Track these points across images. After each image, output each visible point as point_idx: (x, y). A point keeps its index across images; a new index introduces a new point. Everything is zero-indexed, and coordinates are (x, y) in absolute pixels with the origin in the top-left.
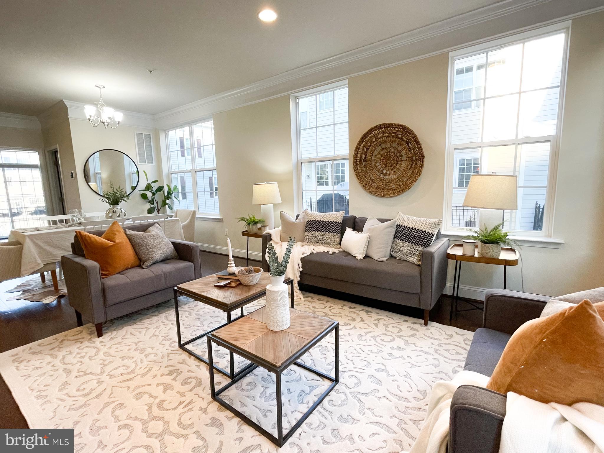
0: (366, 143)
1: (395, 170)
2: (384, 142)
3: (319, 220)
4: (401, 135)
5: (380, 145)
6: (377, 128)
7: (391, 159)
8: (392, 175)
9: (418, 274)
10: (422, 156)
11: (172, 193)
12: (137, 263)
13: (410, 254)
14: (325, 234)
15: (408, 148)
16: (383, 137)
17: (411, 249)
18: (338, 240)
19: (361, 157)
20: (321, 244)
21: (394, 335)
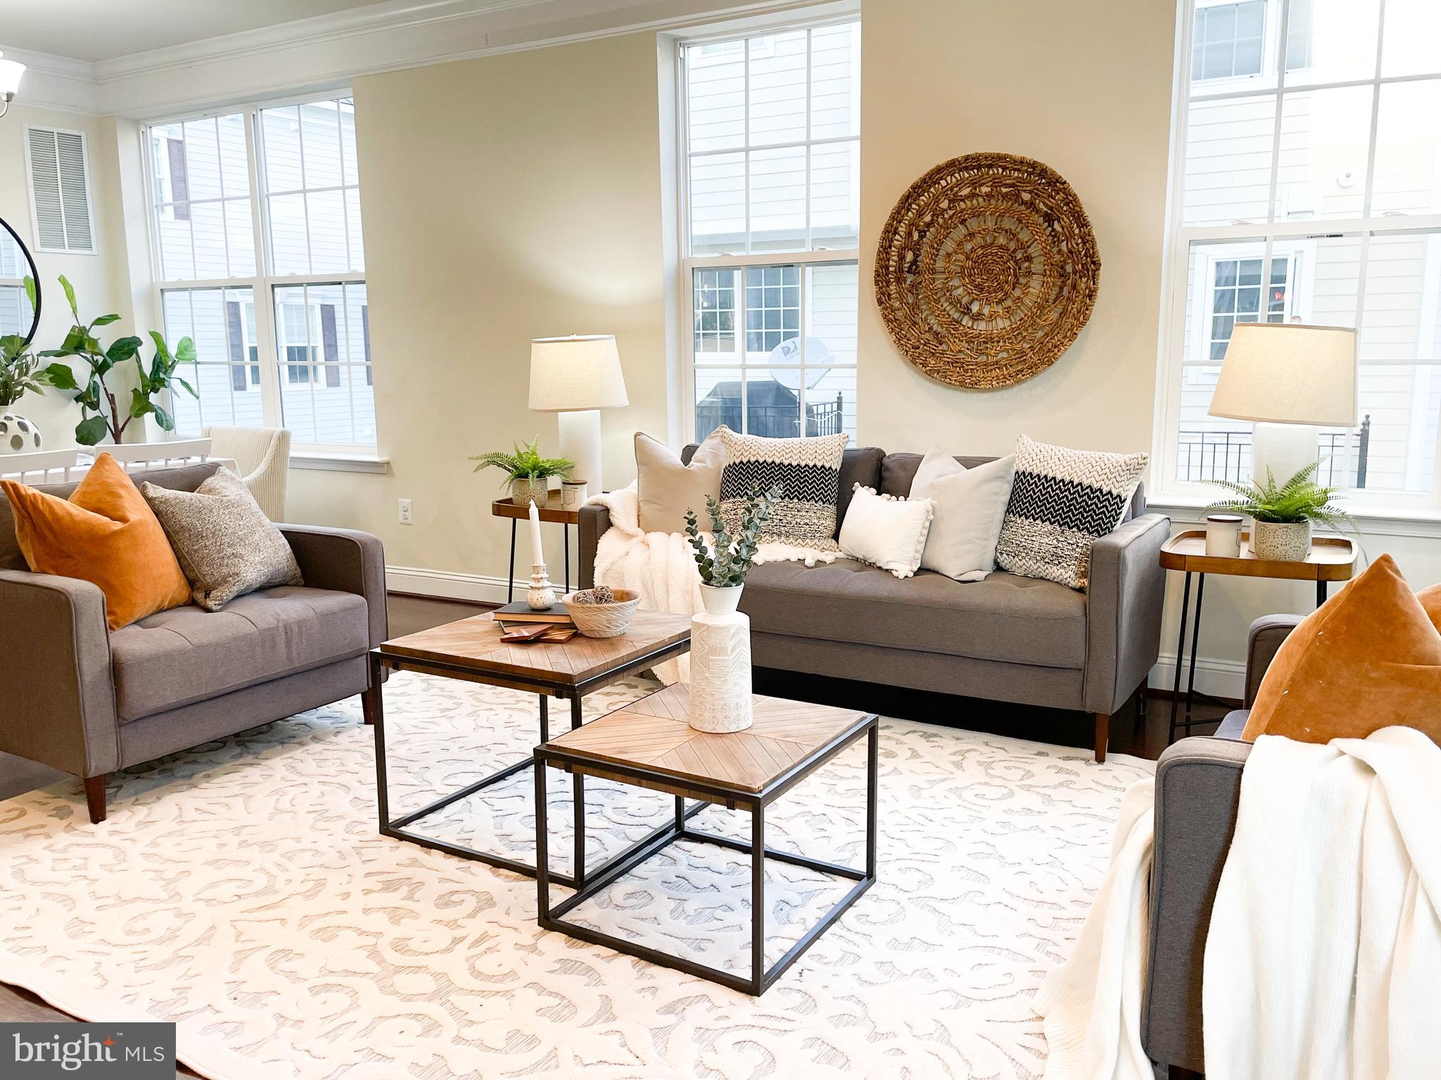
0: (920, 214)
1: (1009, 303)
2: (976, 214)
3: (769, 461)
4: (1031, 192)
5: (963, 222)
6: (953, 166)
7: (997, 269)
8: (998, 319)
9: (1080, 612)
10: (1094, 263)
11: (172, 367)
12: (184, 594)
13: (1056, 558)
14: (790, 506)
15: (1050, 234)
16: (972, 196)
17: (1058, 540)
18: (831, 524)
19: (902, 258)
20: (775, 537)
21: (1011, 785)
